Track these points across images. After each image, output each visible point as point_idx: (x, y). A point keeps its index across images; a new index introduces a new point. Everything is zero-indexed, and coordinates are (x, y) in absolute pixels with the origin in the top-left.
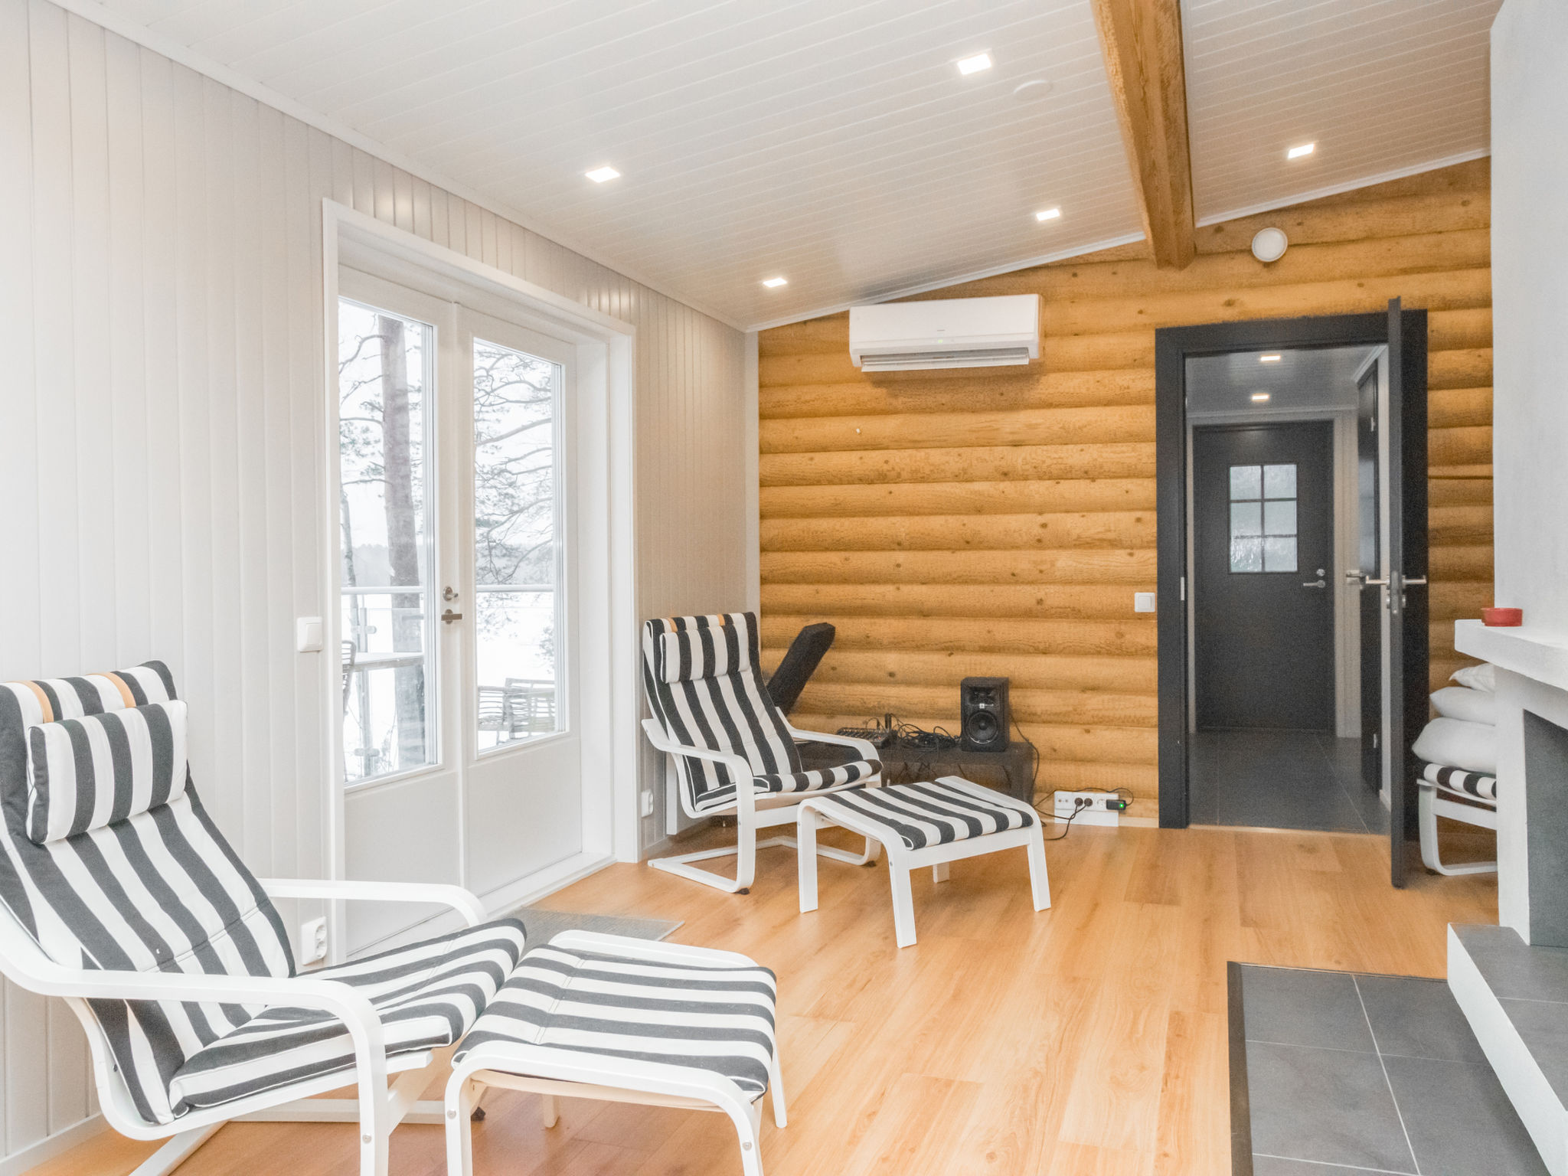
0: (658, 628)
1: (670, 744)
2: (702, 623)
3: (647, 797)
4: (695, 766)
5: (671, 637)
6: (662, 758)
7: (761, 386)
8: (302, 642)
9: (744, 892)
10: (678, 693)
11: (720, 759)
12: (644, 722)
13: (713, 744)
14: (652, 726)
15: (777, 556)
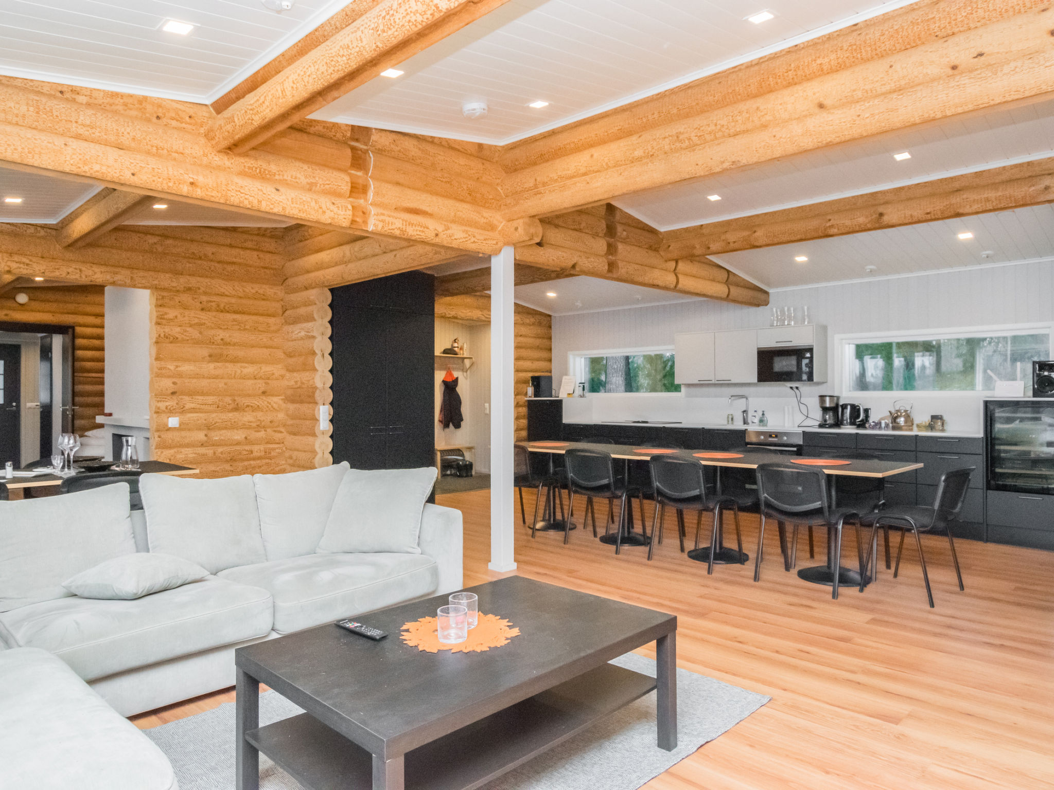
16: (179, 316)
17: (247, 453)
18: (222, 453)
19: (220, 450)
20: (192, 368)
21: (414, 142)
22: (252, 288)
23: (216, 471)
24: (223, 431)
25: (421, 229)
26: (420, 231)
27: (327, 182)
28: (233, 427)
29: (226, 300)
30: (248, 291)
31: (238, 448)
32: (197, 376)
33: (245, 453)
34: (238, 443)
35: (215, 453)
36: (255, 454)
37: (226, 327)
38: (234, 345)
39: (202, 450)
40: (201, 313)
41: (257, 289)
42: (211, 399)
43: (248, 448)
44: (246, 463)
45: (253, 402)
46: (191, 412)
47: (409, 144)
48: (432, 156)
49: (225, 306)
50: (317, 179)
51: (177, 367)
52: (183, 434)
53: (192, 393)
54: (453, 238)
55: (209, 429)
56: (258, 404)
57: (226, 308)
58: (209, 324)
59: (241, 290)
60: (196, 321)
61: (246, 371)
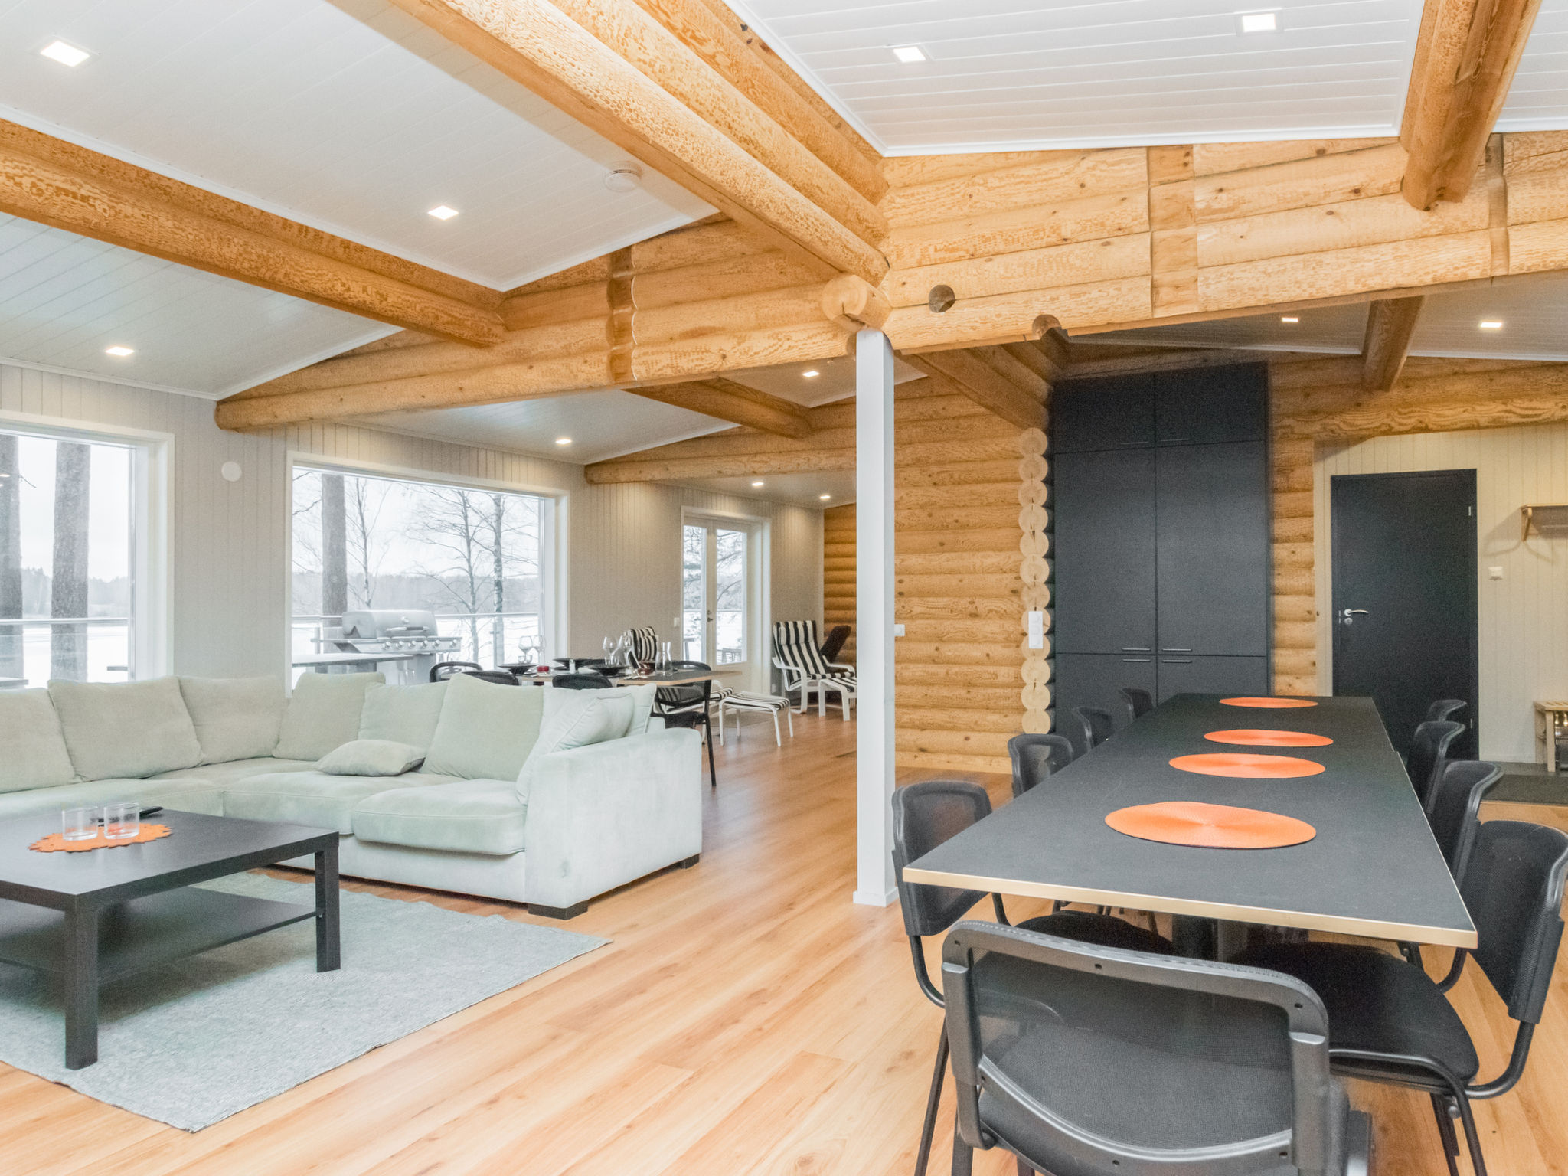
0: (778, 625)
1: (781, 665)
2: (795, 624)
3: (774, 686)
4: (790, 672)
5: (783, 628)
6: (780, 671)
7: (826, 530)
8: (675, 625)
9: (803, 713)
10: (786, 649)
11: (798, 669)
12: (773, 659)
13: (796, 664)
14: (775, 660)
15: (831, 585)
16: (905, 496)
17: (990, 676)
18: (956, 674)
19: (955, 669)
20: (920, 561)
21: (691, 235)
22: (996, 445)
23: (949, 698)
24: (960, 645)
25: (698, 357)
26: (697, 359)
27: (581, 338)
28: (972, 639)
29: (960, 467)
30: (990, 450)
31: (979, 668)
32: (927, 572)
33: (987, 676)
34: (978, 663)
35: (947, 673)
36: (1001, 679)
37: (963, 504)
38: (975, 527)
39: (933, 668)
40: (933, 490)
41: (1003, 445)
42: (943, 602)
43: (992, 669)
44: (990, 691)
45: (999, 605)
46: (921, 619)
47: (681, 241)
48: (717, 243)
49: (960, 476)
50: (569, 338)
51: (903, 560)
52: (912, 645)
53: (922, 594)
54: (752, 353)
55: (942, 641)
56: (1005, 608)
57: (962, 478)
58: (942, 503)
59: (981, 450)
60: (925, 500)
61: (988, 562)
